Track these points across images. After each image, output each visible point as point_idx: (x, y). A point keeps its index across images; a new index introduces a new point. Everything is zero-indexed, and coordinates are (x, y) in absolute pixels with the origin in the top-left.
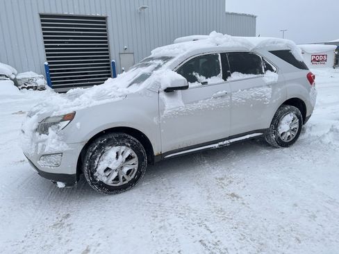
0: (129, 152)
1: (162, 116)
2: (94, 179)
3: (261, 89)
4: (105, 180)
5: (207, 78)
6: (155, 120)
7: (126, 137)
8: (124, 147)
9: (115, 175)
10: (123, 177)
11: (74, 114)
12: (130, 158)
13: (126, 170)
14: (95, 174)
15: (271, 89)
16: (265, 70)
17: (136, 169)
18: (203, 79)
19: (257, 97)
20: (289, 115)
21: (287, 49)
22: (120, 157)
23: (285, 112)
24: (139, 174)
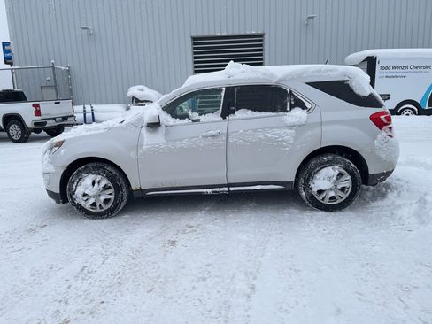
0: (105, 182)
1: (140, 151)
2: (73, 201)
3: (277, 131)
4: (83, 203)
5: (200, 115)
6: (132, 154)
7: (102, 167)
8: (100, 177)
9: (92, 201)
10: (100, 205)
11: (63, 142)
12: (106, 188)
13: (102, 198)
14: (74, 197)
15: (293, 131)
16: (292, 107)
17: (113, 199)
18: (195, 116)
19: (270, 140)
20: (330, 168)
21: (342, 79)
22: (96, 184)
23: (321, 164)
24: (116, 205)
